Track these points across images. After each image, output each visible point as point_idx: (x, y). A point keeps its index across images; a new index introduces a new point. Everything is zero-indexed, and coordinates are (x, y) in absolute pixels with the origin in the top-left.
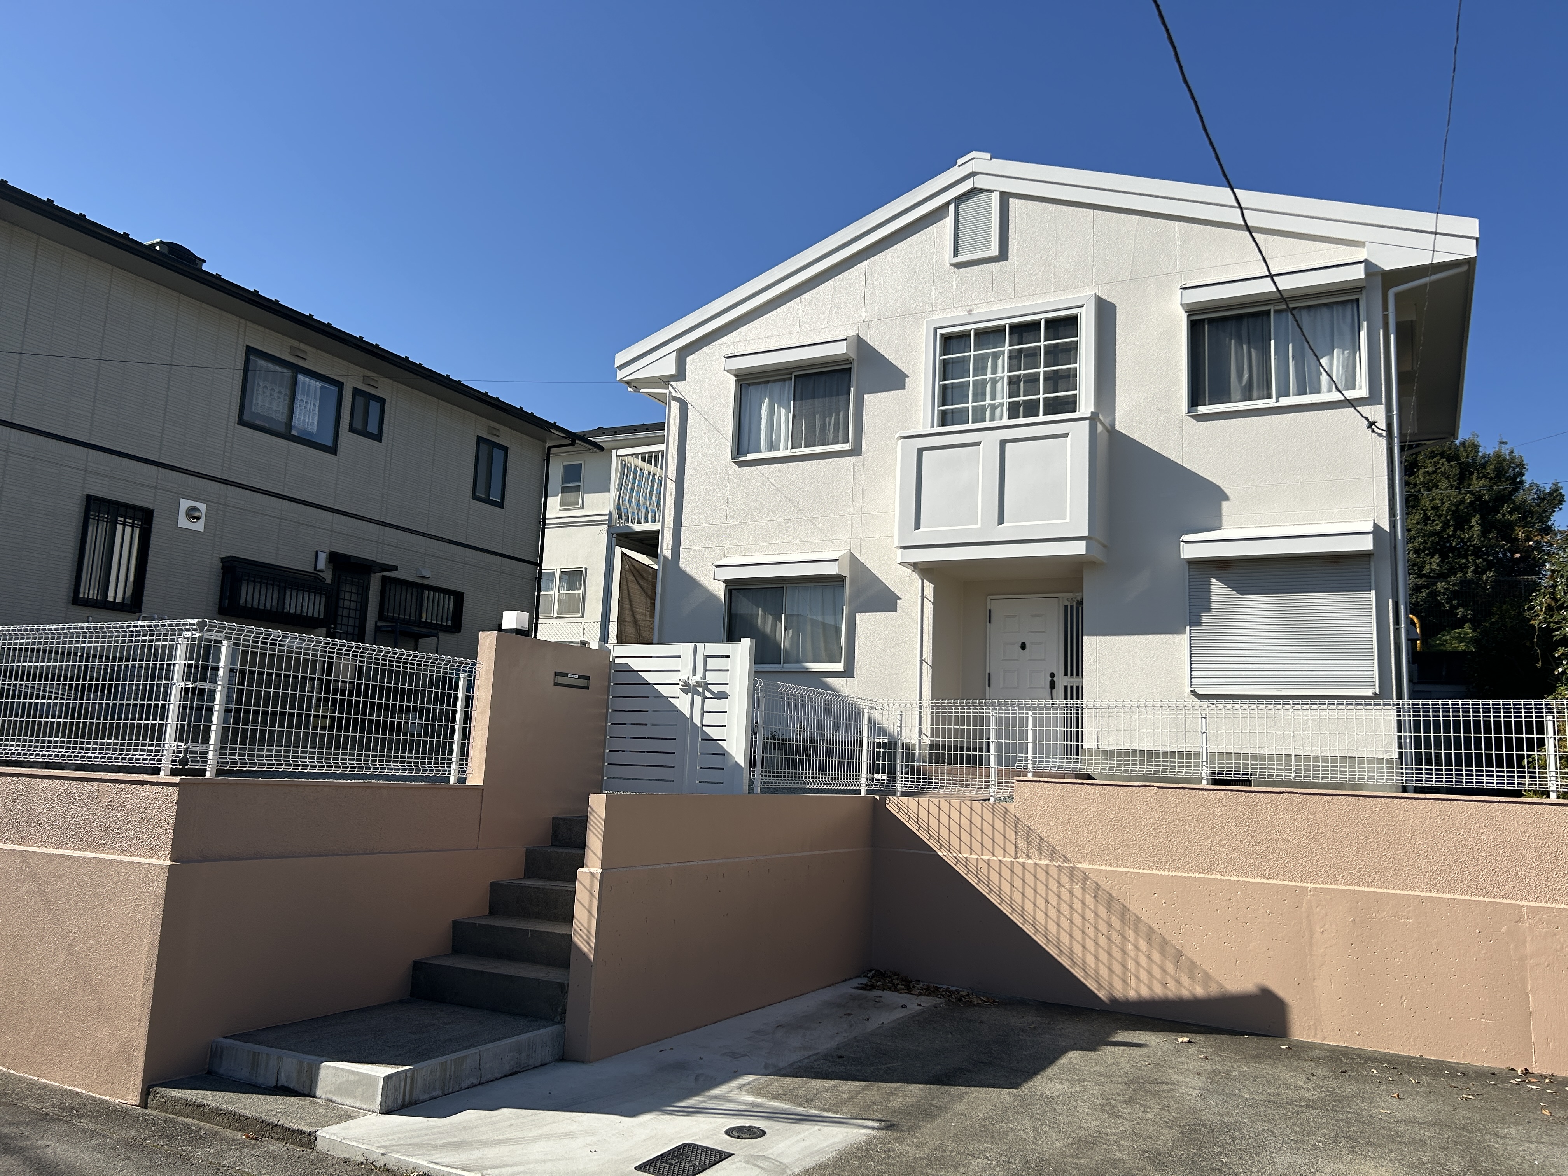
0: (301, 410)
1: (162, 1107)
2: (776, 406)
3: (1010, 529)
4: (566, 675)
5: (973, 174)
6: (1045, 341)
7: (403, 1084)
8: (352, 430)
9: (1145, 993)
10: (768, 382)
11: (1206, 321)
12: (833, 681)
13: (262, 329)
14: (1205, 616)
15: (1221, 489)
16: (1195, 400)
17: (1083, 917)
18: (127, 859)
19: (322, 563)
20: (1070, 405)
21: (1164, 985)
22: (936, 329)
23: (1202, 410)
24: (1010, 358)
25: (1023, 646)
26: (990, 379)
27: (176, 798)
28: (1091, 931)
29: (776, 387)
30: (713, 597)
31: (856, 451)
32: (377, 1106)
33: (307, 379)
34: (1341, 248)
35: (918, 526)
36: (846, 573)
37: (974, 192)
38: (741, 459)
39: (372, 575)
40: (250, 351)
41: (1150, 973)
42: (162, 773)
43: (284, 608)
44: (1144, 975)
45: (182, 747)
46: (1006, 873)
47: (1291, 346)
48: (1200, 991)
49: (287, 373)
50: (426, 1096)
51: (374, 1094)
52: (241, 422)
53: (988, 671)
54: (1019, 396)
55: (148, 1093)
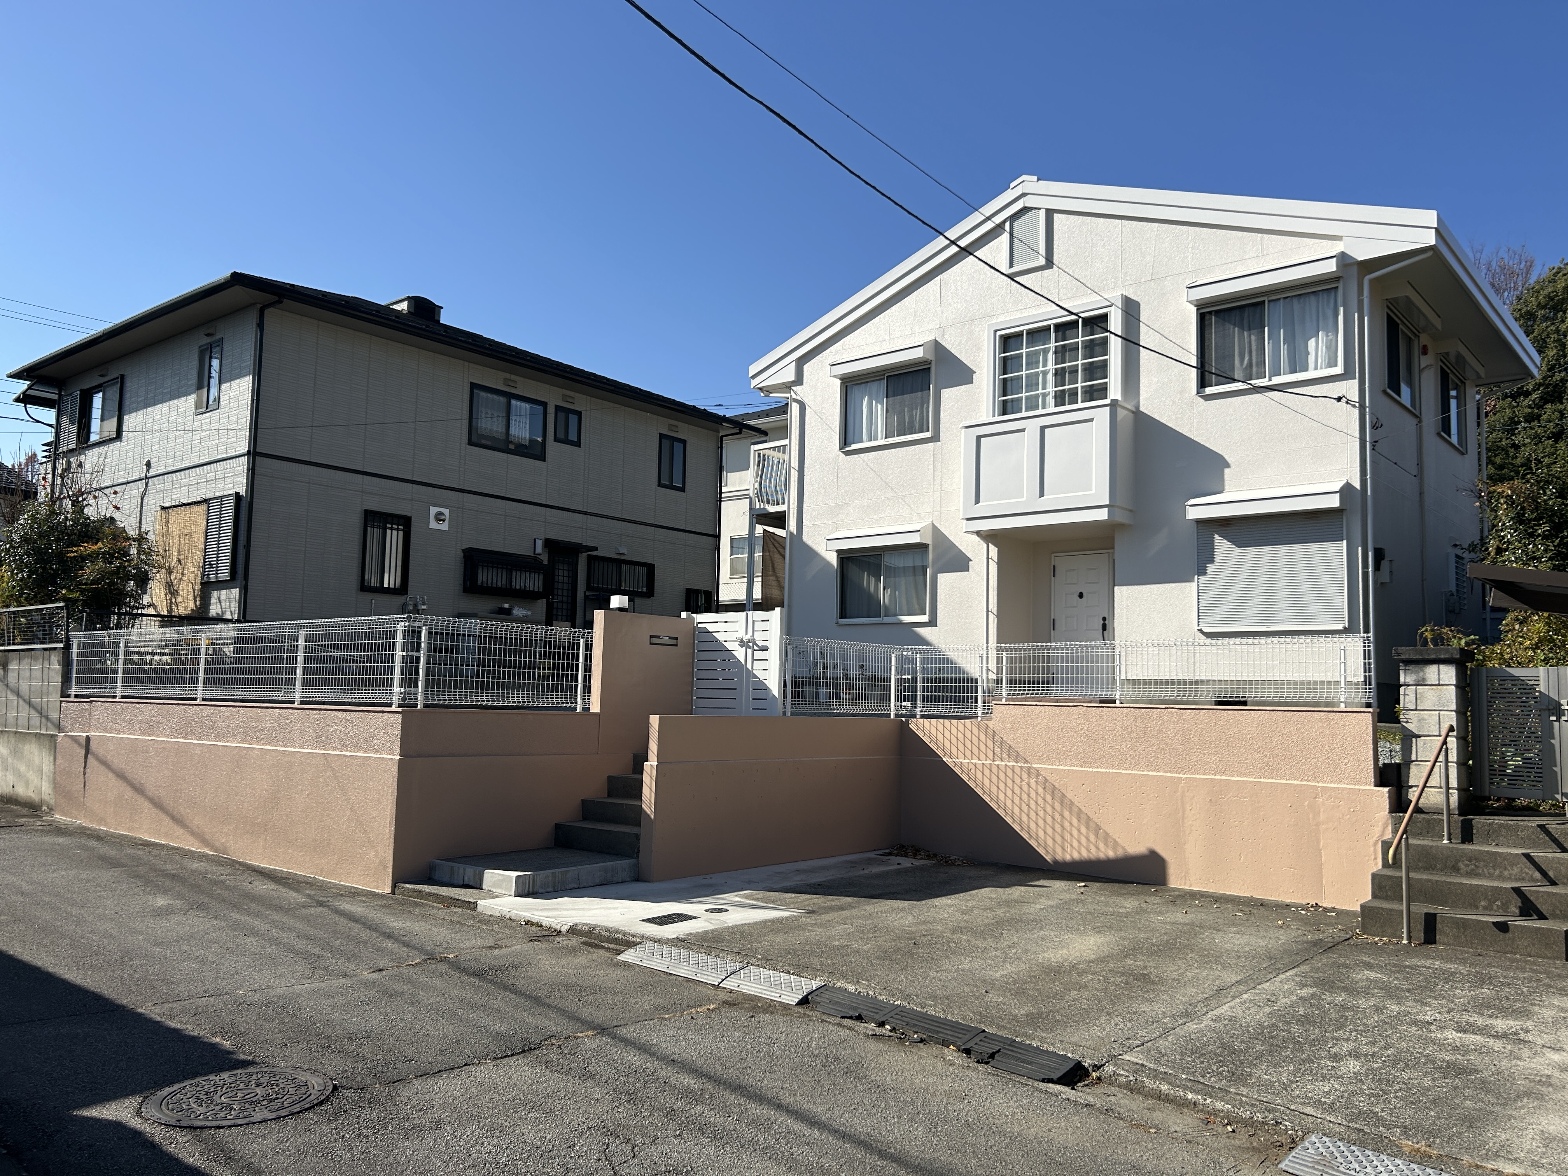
0: (515, 428)
1: (402, 894)
2: (874, 402)
3: (1048, 502)
4: (659, 637)
5: (1024, 195)
6: (1082, 337)
7: (527, 881)
8: (556, 440)
9: (1076, 856)
10: (868, 382)
11: (1213, 313)
12: (921, 631)
13: (481, 367)
14: (1210, 567)
15: (1222, 456)
16: (1203, 383)
17: (1036, 803)
18: (378, 756)
19: (539, 549)
20: (1103, 391)
21: (1089, 851)
22: (996, 331)
23: (1209, 390)
24: (1056, 352)
25: (1081, 596)
26: (1042, 371)
27: (400, 721)
28: (1041, 813)
29: (874, 386)
30: (829, 564)
31: (935, 438)
32: (513, 893)
33: (519, 403)
34: (1324, 242)
35: (977, 501)
36: (928, 540)
37: (1025, 210)
38: (847, 449)
39: (580, 555)
40: (473, 386)
41: (1079, 842)
42: (393, 706)
43: (511, 585)
44: (1075, 844)
45: (403, 690)
46: (987, 772)
47: (1282, 331)
48: (1111, 854)
49: (503, 399)
50: (543, 891)
51: (511, 886)
52: (470, 443)
53: (1052, 618)
54: (1065, 385)
55: (395, 887)
